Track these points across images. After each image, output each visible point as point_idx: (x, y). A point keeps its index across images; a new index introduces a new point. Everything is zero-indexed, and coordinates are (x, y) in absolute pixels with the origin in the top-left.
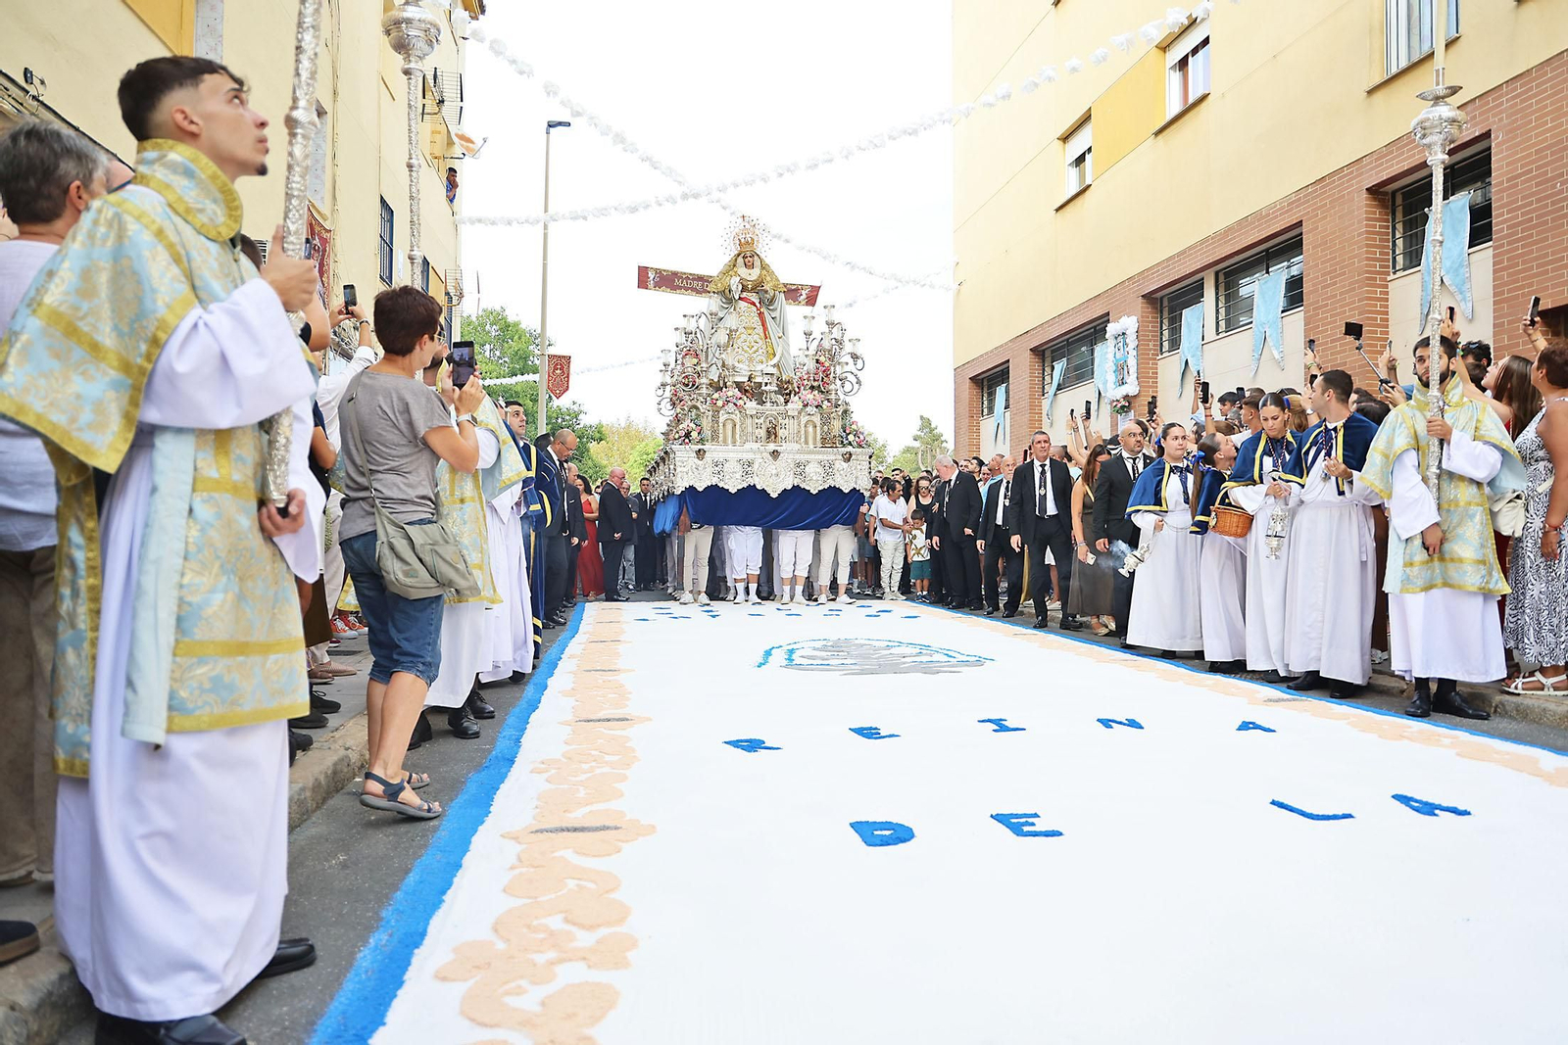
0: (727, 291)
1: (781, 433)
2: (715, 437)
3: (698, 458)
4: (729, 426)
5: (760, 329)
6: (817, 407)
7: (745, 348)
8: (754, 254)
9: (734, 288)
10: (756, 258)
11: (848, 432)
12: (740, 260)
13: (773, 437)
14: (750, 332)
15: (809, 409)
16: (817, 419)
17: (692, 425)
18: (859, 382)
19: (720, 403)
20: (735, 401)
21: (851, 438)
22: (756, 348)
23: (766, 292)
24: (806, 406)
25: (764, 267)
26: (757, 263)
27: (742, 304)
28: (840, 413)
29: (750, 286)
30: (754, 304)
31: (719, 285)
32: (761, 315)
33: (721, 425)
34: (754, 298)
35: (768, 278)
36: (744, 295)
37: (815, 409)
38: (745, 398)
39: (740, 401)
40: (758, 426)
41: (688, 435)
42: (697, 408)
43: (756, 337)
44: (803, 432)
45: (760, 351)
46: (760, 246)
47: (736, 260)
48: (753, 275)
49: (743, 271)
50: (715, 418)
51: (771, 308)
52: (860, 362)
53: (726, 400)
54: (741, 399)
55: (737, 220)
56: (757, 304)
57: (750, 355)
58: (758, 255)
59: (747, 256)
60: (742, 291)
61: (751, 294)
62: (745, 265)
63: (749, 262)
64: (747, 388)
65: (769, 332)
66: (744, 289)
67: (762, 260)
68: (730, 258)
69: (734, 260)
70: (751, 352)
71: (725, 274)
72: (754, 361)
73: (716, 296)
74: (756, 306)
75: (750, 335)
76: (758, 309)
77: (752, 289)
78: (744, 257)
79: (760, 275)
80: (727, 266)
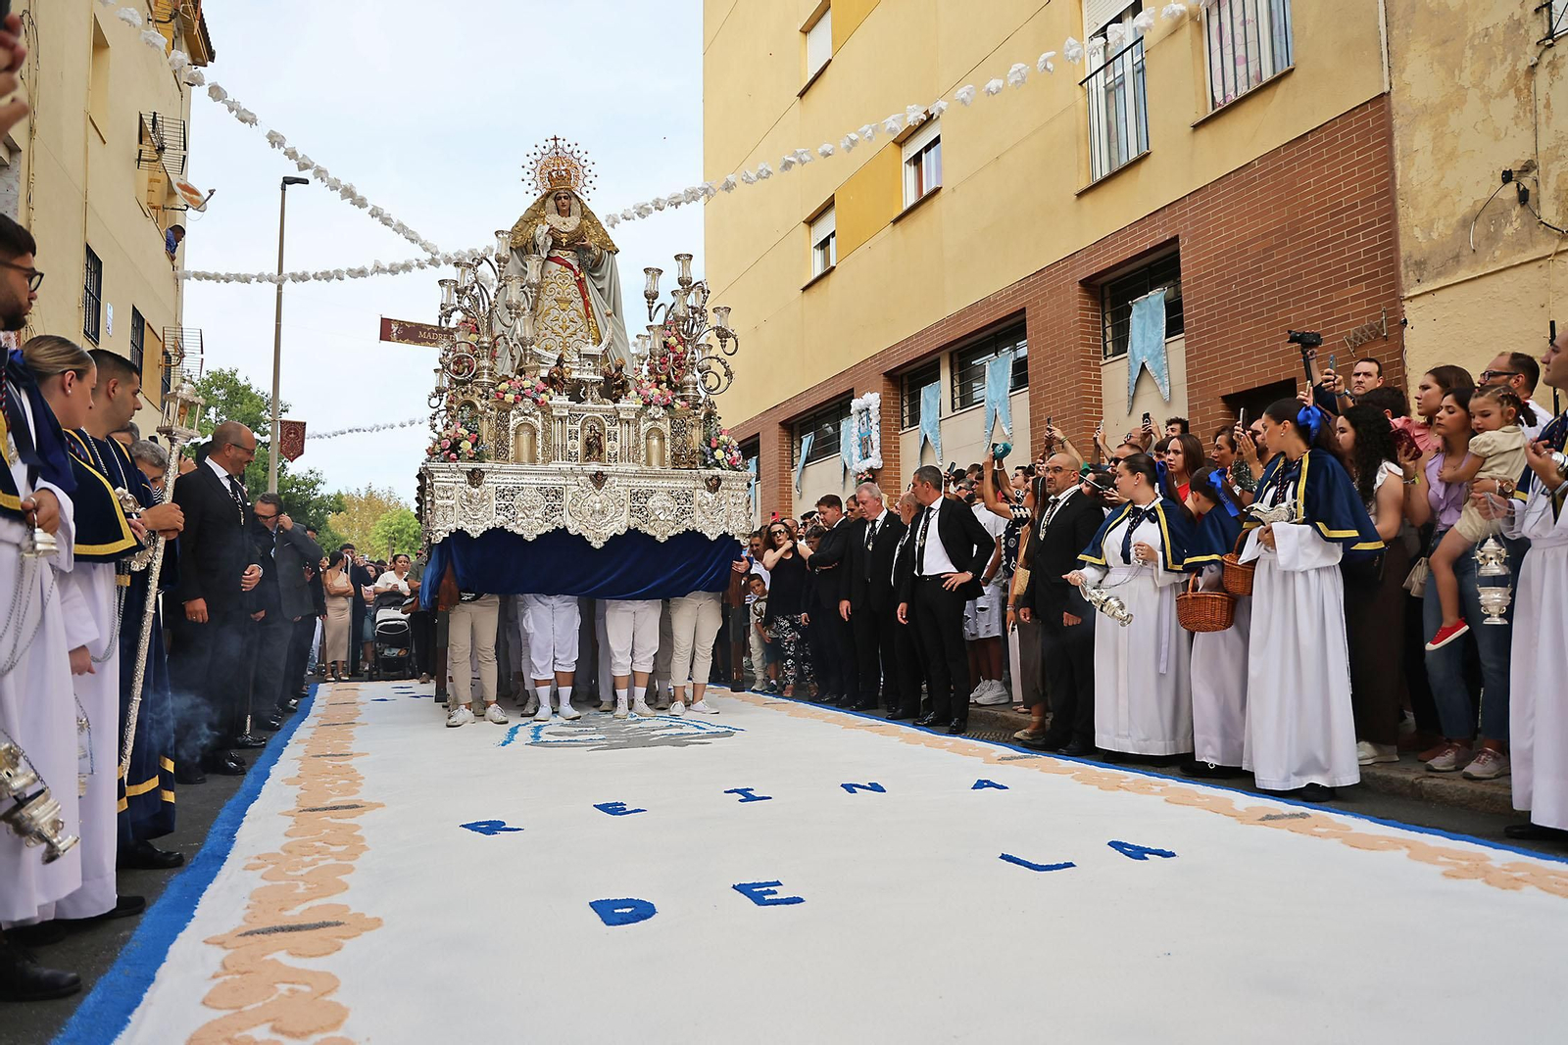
0: (530, 246)
1: (608, 446)
2: (501, 452)
3: (471, 484)
4: (525, 437)
5: (579, 305)
6: (665, 407)
7: (556, 328)
8: (571, 195)
9: (540, 241)
10: (574, 200)
11: (714, 445)
12: (550, 202)
13: (596, 452)
14: (564, 306)
15: (651, 410)
16: (666, 427)
17: (463, 431)
18: (729, 374)
19: (510, 398)
20: (534, 394)
21: (719, 454)
22: (572, 330)
23: (588, 249)
24: (647, 405)
25: (587, 215)
26: (576, 208)
27: (554, 266)
28: (702, 417)
29: (564, 240)
30: (569, 266)
31: (519, 237)
32: (580, 283)
33: (511, 432)
34: (569, 257)
35: (592, 232)
36: (556, 253)
37: (662, 411)
38: (551, 390)
39: (543, 395)
40: (573, 435)
41: (455, 446)
42: (472, 405)
43: (573, 314)
44: (643, 446)
45: (580, 334)
46: (581, 183)
47: (544, 202)
48: (571, 223)
49: (554, 219)
50: (502, 423)
51: (597, 275)
52: (730, 342)
53: (520, 394)
54: (544, 391)
55: (546, 144)
56: (576, 267)
57: (564, 339)
58: (577, 196)
59: (561, 198)
60: (553, 247)
61: (566, 253)
62: (558, 209)
63: (563, 205)
64: (555, 375)
65: (592, 310)
66: (556, 244)
67: (583, 205)
68: (535, 199)
69: (541, 203)
70: (565, 335)
71: (527, 222)
72: (570, 349)
73: (514, 253)
74: (574, 270)
75: (564, 310)
76: (576, 275)
77: (568, 245)
78: (556, 199)
79: (580, 226)
80: (530, 212)
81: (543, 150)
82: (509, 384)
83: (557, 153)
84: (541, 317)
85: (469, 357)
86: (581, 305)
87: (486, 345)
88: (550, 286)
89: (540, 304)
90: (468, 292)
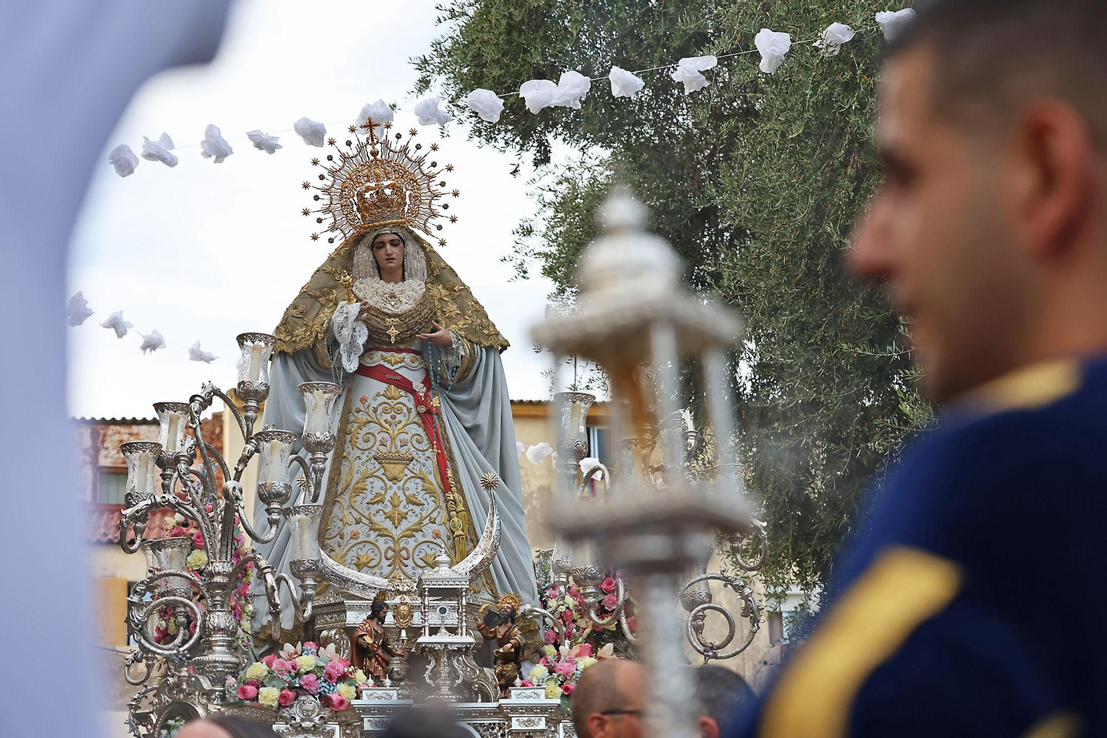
0: (322, 349)
5: (429, 467)
7: (379, 519)
8: (405, 237)
9: (342, 337)
10: (411, 248)
12: (363, 255)
14: (394, 469)
19: (270, 695)
20: (322, 684)
22: (412, 520)
23: (446, 346)
25: (439, 274)
26: (417, 263)
27: (373, 388)
29: (393, 332)
30: (405, 385)
31: (300, 331)
32: (428, 417)
34: (407, 367)
35: (452, 307)
36: (377, 359)
38: (360, 675)
39: (342, 687)
43: (413, 487)
45: (429, 529)
47: (350, 255)
49: (372, 290)
53: (291, 688)
54: (343, 678)
55: (352, 137)
56: (418, 386)
57: (396, 542)
58: (418, 239)
59: (383, 244)
60: (370, 347)
61: (398, 356)
62: (379, 268)
63: (390, 259)
64: (369, 640)
65: (455, 472)
66: (376, 341)
67: (430, 256)
68: (332, 248)
69: (343, 260)
70: (396, 533)
71: (316, 298)
72: (410, 562)
73: (291, 363)
74: (413, 392)
75: (394, 479)
76: (418, 402)
77: (401, 339)
78: (376, 246)
79: (425, 300)
80: (324, 278)
81: (345, 149)
82: (269, 664)
83: (374, 154)
84: (346, 496)
85: (185, 605)
86: (431, 465)
87: (218, 579)
88: (365, 430)
89: (344, 469)
90: (182, 466)
